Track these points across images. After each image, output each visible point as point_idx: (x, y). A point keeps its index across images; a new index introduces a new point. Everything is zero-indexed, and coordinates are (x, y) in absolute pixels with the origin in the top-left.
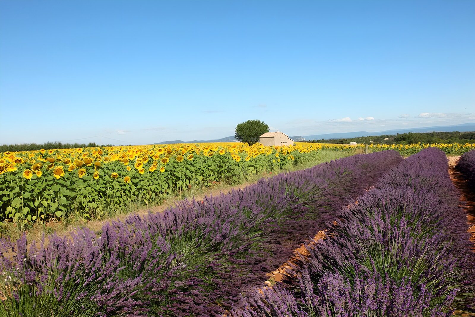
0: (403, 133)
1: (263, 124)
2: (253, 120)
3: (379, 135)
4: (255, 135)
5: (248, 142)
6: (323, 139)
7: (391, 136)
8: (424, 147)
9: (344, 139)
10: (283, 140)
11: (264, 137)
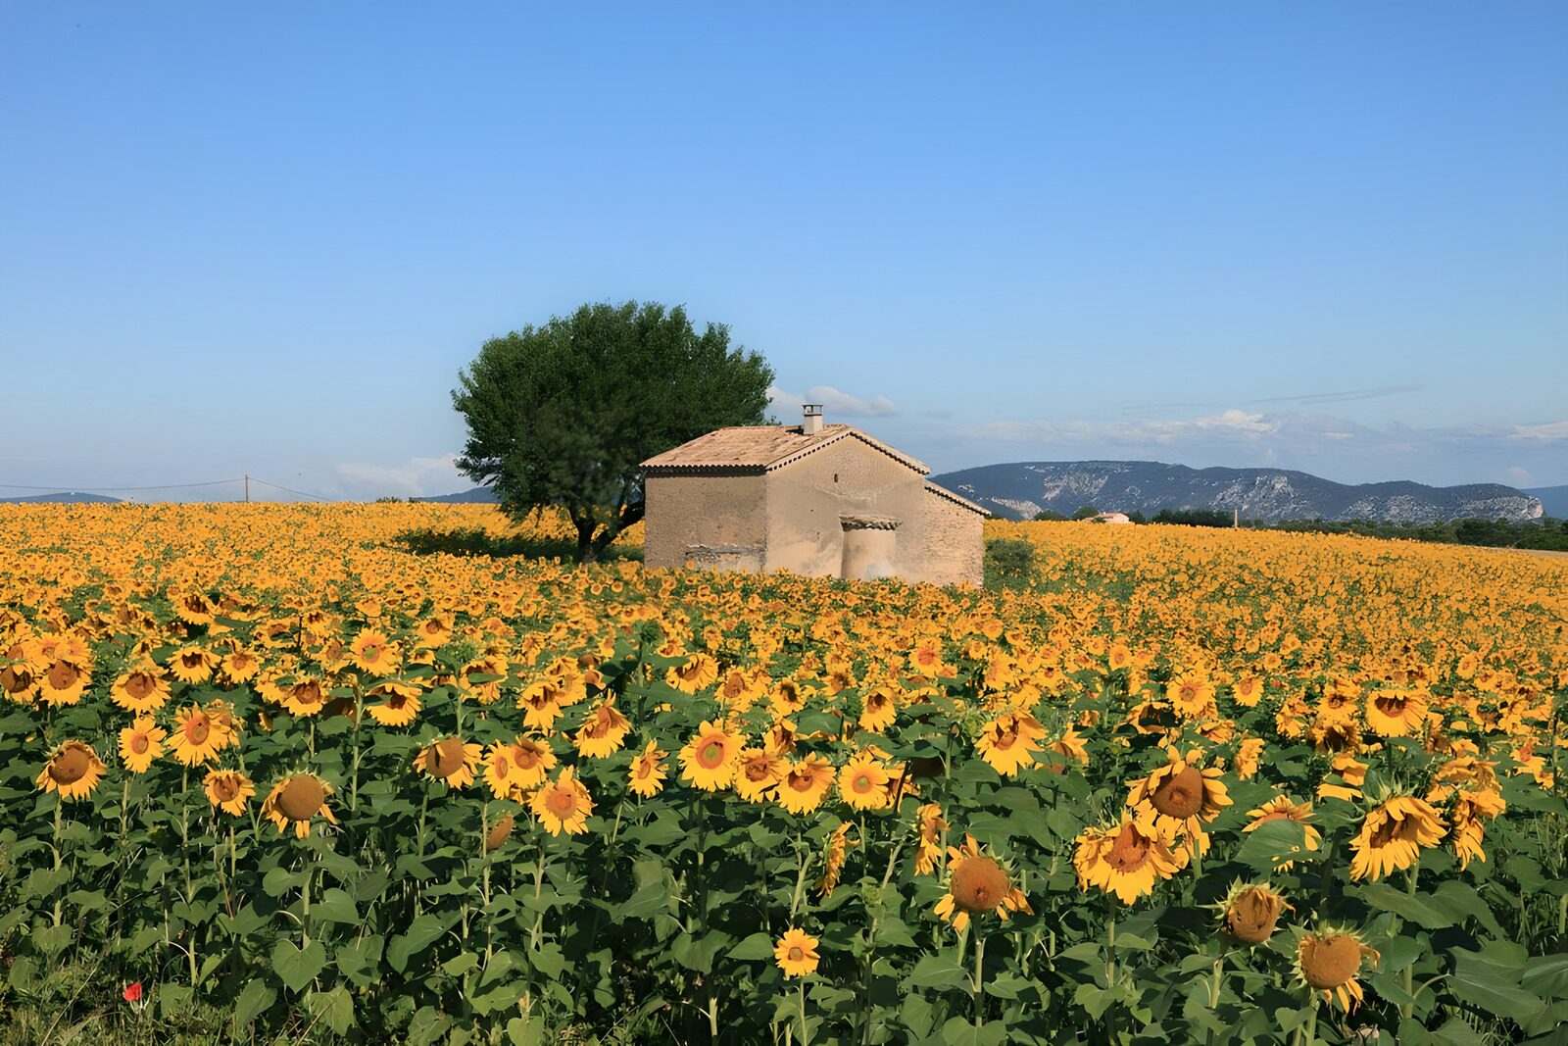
1: (711, 343)
10: (861, 506)
11: (679, 463)
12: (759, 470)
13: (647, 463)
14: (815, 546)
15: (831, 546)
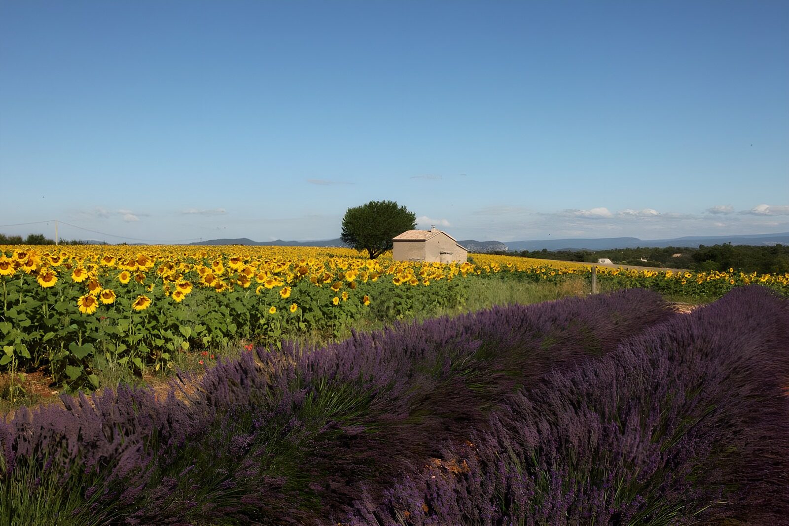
0: (712, 245)
1: (403, 210)
2: (381, 201)
3: (662, 247)
4: (384, 234)
5: (369, 250)
6: (545, 251)
7: (687, 249)
8: (742, 281)
9: (584, 251)
10: (443, 249)
11: (402, 238)
12: (424, 241)
13: (394, 239)
14: (435, 258)
15: (438, 258)
